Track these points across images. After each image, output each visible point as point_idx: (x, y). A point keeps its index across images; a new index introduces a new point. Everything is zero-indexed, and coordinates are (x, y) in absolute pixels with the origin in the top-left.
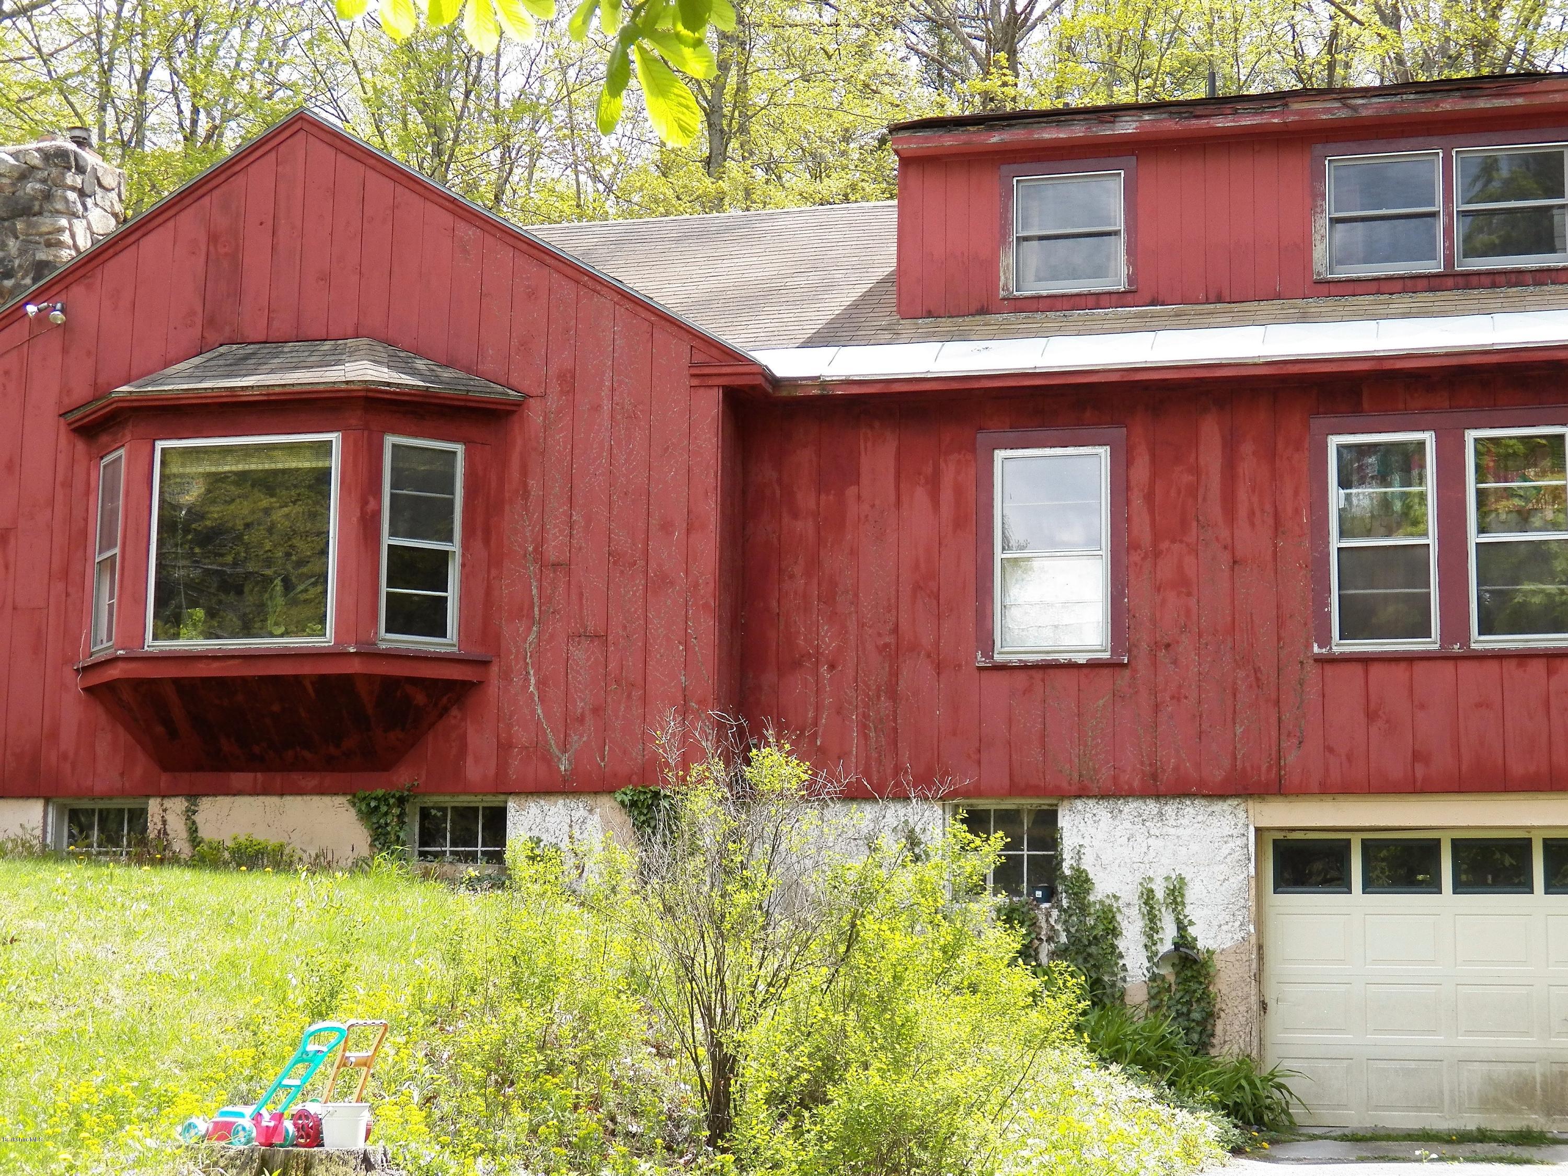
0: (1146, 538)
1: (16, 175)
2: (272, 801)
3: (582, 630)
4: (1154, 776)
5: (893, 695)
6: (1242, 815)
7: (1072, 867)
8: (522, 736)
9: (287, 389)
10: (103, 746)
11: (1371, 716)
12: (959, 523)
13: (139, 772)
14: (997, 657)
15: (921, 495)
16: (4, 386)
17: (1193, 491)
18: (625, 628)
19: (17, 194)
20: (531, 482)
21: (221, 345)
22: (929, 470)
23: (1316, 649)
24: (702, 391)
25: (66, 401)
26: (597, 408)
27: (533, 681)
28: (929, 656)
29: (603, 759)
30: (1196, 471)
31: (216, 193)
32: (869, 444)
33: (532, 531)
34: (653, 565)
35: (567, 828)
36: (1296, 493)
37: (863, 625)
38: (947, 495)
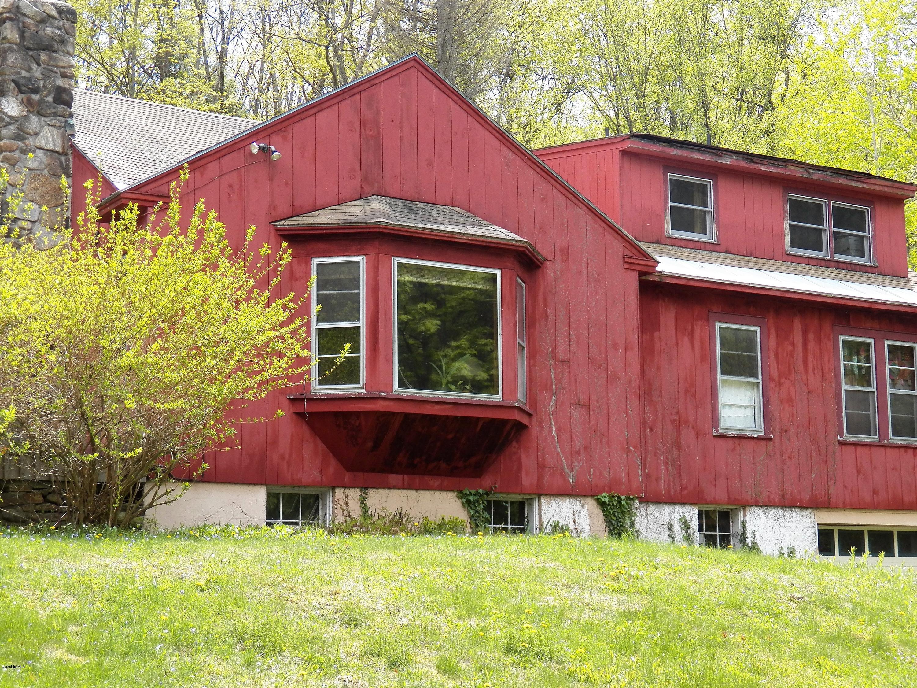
0: (776, 375)
1: (38, 19)
2: (412, 493)
3: (577, 401)
4: (783, 496)
5: (679, 448)
6: (813, 517)
7: (751, 542)
8: (550, 460)
9: (483, 239)
10: (308, 451)
11: (858, 472)
12: (703, 358)
13: (331, 470)
14: (720, 431)
15: (686, 340)
16: (229, 195)
17: (792, 354)
18: (598, 402)
19: (39, 33)
20: (549, 311)
21: (373, 195)
22: (689, 328)
23: (839, 438)
24: (629, 271)
25: (273, 213)
26: (580, 272)
27: (554, 429)
28: (693, 428)
29: (590, 477)
30: (793, 344)
31: (364, 94)
32: (663, 310)
33: (550, 339)
34: (610, 368)
35: (571, 516)
36: (829, 361)
37: (665, 408)
38: (697, 343)
